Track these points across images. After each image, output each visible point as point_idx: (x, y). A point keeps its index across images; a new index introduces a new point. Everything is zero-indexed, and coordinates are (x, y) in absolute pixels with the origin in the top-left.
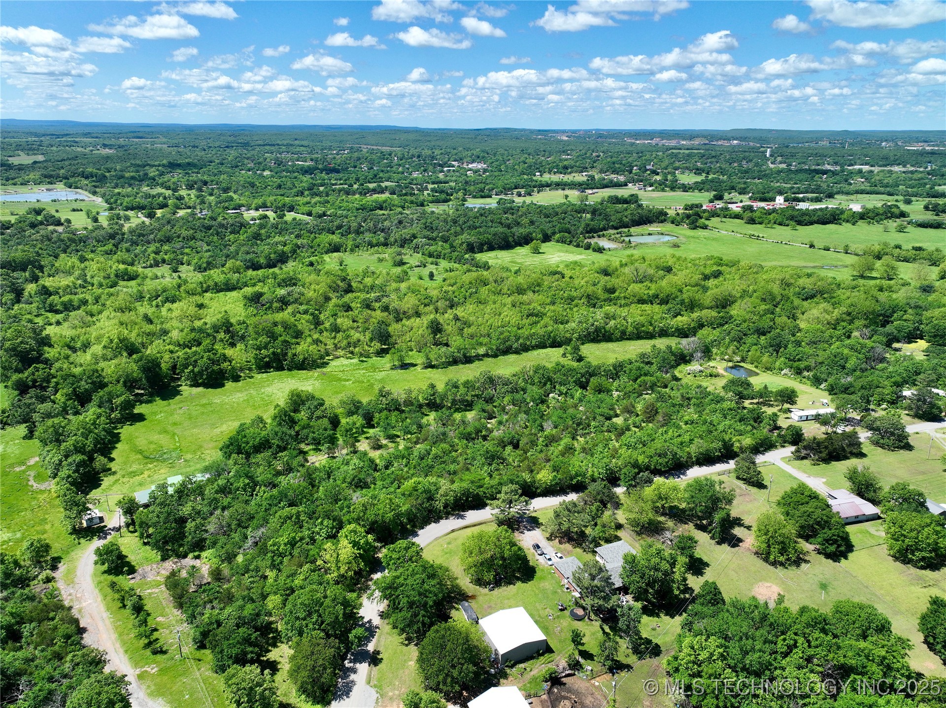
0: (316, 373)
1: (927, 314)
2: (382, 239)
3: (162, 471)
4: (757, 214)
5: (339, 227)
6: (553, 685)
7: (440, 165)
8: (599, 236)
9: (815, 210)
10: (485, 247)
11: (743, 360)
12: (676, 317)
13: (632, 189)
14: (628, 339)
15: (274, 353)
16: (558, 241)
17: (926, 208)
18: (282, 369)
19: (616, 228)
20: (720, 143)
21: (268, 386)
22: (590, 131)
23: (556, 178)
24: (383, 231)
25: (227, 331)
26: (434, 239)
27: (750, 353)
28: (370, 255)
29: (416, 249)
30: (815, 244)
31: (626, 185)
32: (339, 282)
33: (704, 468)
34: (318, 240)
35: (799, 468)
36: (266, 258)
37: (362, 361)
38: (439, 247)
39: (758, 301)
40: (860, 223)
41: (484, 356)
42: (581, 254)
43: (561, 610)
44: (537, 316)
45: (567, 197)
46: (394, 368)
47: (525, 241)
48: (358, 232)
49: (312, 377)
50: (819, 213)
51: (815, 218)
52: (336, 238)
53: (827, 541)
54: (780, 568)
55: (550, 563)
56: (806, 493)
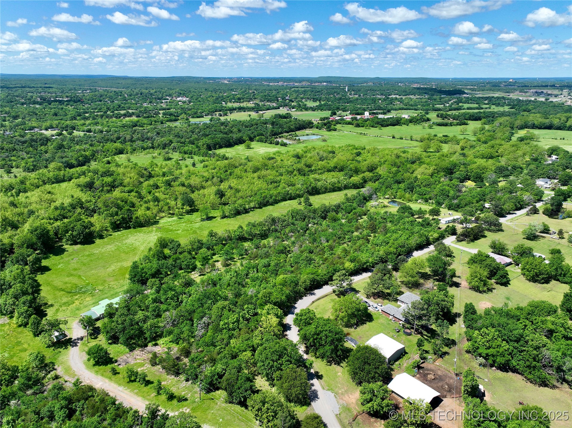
0: (154, 228)
1: (469, 168)
2: (150, 145)
3: (87, 299)
4: (360, 122)
5: (118, 138)
6: (418, 369)
7: (159, 99)
8: (280, 137)
9: (388, 118)
10: (217, 146)
11: (395, 198)
12: (350, 178)
13: (283, 111)
14: (328, 192)
15: (122, 218)
16: (258, 141)
17: (438, 116)
18: (129, 228)
19: (288, 132)
20: (316, 84)
21: (126, 239)
22: (240, 78)
23: (236, 105)
24: (148, 139)
25: (82, 208)
26: (184, 143)
27: (398, 194)
28: (144, 155)
29: (174, 149)
30: (395, 136)
31: (279, 108)
32: (143, 171)
33: (419, 251)
34: (106, 147)
35: (463, 246)
36: (76, 160)
37: (180, 218)
38: (189, 147)
39: (390, 166)
40: (410, 124)
41: (253, 208)
42: (275, 148)
43: (398, 332)
44: (276, 182)
45: (250, 115)
46: (203, 220)
47: (240, 141)
48: (132, 141)
49: (152, 231)
50: (391, 120)
51: (389, 123)
52: (118, 145)
53: (501, 276)
54: (485, 294)
55: (377, 309)
56: (484, 255)
